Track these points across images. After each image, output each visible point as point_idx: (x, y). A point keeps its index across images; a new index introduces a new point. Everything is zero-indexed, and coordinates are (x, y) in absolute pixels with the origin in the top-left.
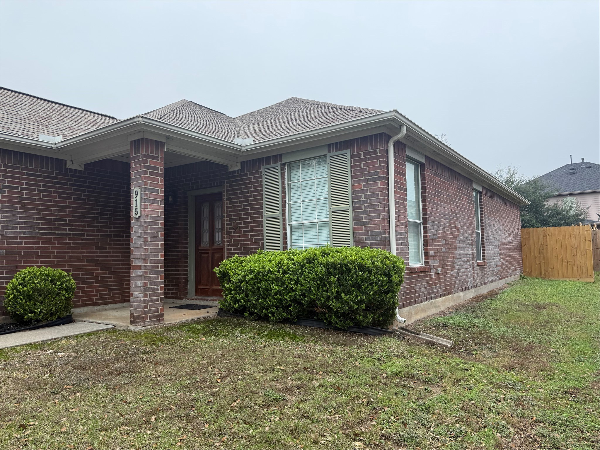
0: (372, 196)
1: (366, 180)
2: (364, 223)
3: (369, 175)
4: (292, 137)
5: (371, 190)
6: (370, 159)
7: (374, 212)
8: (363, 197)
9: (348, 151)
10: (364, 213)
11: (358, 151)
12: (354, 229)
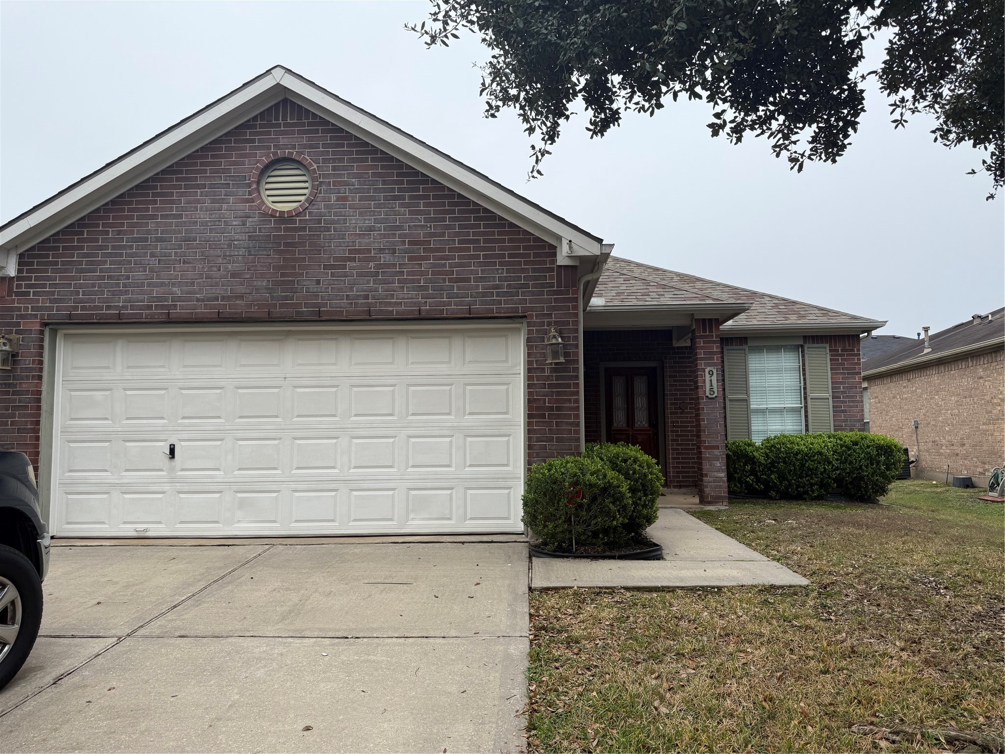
0: (851, 388)
1: (844, 373)
2: (843, 411)
3: (847, 369)
4: (781, 326)
5: (849, 383)
6: (847, 355)
7: (853, 401)
8: (842, 388)
9: (827, 346)
10: (843, 402)
11: (835, 346)
12: (834, 416)
